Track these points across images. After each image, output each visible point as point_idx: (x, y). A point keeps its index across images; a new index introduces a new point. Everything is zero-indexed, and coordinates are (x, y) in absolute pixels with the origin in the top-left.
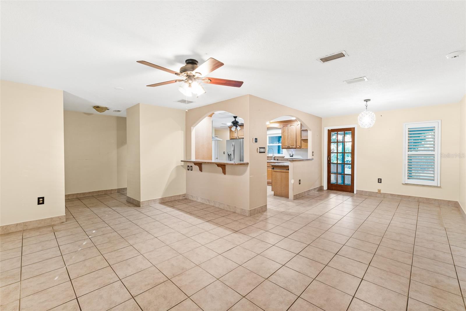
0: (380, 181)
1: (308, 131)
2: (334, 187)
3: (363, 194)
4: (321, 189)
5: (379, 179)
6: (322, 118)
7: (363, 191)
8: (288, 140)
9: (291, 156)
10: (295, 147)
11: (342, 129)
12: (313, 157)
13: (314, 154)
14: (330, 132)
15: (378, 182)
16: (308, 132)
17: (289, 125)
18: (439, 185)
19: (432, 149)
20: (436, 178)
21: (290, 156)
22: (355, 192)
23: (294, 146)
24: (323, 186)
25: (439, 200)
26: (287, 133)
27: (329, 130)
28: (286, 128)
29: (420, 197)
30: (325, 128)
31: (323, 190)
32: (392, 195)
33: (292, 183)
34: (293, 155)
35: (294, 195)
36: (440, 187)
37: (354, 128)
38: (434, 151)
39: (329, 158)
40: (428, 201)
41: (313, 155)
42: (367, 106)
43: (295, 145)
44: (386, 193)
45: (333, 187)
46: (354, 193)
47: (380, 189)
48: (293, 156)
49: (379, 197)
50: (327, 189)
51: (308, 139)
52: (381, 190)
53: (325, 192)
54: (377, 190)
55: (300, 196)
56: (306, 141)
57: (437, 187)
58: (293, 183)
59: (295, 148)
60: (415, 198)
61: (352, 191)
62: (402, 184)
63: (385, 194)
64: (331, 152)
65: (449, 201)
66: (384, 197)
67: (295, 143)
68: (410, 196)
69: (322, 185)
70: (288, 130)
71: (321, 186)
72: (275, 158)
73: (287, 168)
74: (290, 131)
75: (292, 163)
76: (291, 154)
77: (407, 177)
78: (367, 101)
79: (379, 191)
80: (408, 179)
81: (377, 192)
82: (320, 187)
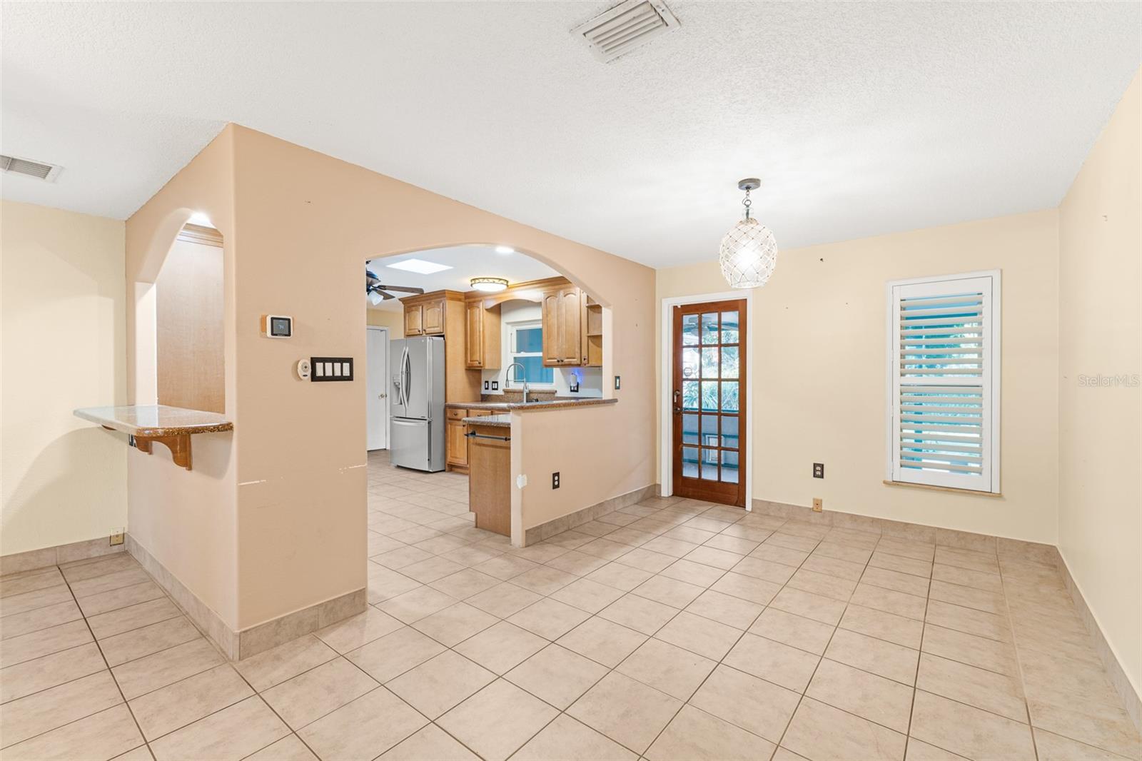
0: (819, 471)
1: (603, 309)
2: (691, 489)
3: (772, 514)
4: (651, 495)
5: (815, 465)
6: (653, 271)
7: (770, 503)
8: (558, 340)
9: (574, 391)
10: (579, 362)
11: (713, 303)
12: (618, 394)
13: (623, 382)
14: (679, 312)
15: (815, 476)
16: (601, 312)
17: (562, 293)
18: (996, 490)
19: (975, 366)
20: (986, 465)
21: (571, 391)
22: (749, 507)
23: (574, 358)
24: (660, 485)
25: (996, 537)
26: (558, 316)
27: (677, 307)
28: (553, 303)
29: (939, 529)
30: (663, 300)
31: (660, 498)
32: (853, 518)
33: (520, 487)
34: (578, 386)
35: (527, 531)
36: (1000, 496)
37: (746, 300)
38: (980, 374)
39: (678, 396)
40: (964, 543)
41: (617, 388)
42: (748, 206)
43: (578, 355)
44: (837, 513)
45: (686, 489)
46: (744, 507)
47: (820, 498)
48: (577, 391)
49: (815, 524)
50: (671, 494)
51: (601, 336)
52: (821, 501)
53: (664, 504)
54: (812, 501)
55: (556, 528)
56: (597, 339)
57: (989, 495)
58: (522, 488)
59: (579, 365)
60: (922, 529)
61: (741, 503)
62: (885, 482)
63: (833, 514)
64: (684, 377)
65: (1028, 544)
66: (831, 526)
67: (577, 350)
68: (907, 524)
69: (658, 482)
70: (559, 308)
71: (655, 485)
72: (531, 395)
73: (504, 430)
74: (564, 311)
75: (520, 415)
76: (573, 385)
77: (897, 461)
78: (748, 188)
79: (818, 503)
80: (901, 466)
81: (810, 509)
82: (649, 488)
